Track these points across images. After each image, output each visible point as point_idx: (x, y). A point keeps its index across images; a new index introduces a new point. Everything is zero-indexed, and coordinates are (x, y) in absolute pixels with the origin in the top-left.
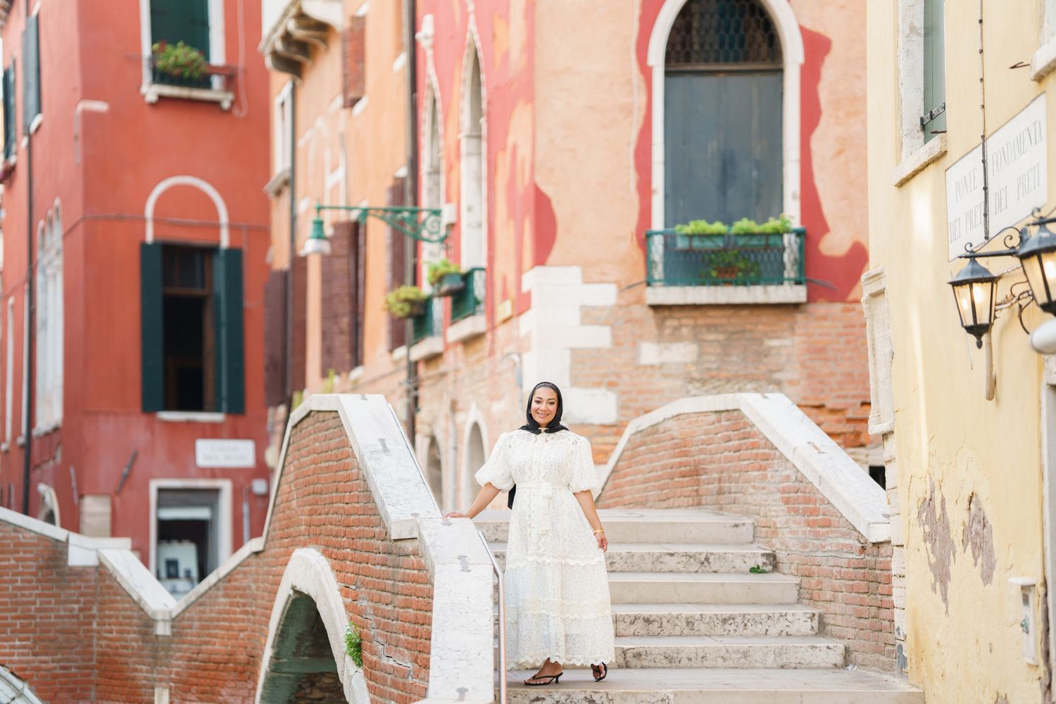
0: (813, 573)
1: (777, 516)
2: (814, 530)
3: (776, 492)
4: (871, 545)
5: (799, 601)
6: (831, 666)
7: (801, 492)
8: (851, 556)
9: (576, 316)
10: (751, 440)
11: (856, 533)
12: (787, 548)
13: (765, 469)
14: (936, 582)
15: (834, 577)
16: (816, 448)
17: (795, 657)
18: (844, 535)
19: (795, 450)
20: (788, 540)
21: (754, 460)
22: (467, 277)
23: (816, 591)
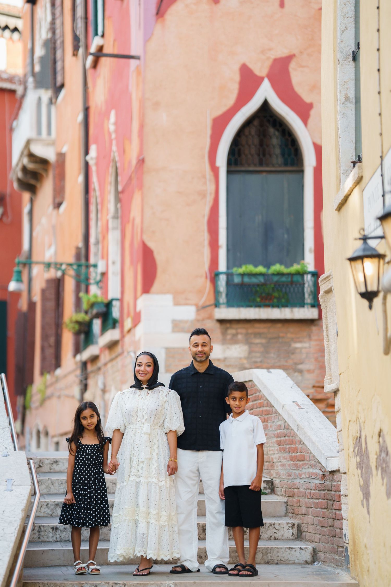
0: (295, 494)
1: (274, 454)
2: (295, 463)
3: (273, 437)
4: (329, 473)
5: (286, 515)
6: (302, 562)
7: (287, 436)
8: (317, 481)
9: (169, 326)
10: (259, 401)
11: (320, 465)
12: (279, 476)
13: (267, 421)
14: (363, 499)
15: (307, 497)
16: (298, 405)
17: (277, 555)
18: (313, 466)
19: (283, 406)
20: (280, 471)
21: (261, 415)
22: (108, 305)
23: (297, 508)
